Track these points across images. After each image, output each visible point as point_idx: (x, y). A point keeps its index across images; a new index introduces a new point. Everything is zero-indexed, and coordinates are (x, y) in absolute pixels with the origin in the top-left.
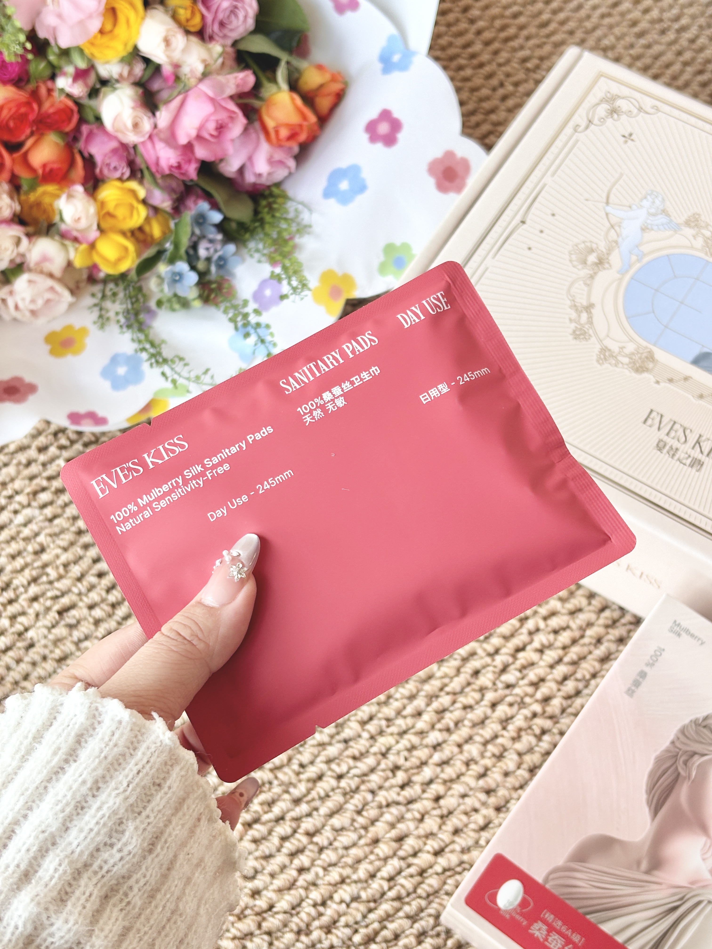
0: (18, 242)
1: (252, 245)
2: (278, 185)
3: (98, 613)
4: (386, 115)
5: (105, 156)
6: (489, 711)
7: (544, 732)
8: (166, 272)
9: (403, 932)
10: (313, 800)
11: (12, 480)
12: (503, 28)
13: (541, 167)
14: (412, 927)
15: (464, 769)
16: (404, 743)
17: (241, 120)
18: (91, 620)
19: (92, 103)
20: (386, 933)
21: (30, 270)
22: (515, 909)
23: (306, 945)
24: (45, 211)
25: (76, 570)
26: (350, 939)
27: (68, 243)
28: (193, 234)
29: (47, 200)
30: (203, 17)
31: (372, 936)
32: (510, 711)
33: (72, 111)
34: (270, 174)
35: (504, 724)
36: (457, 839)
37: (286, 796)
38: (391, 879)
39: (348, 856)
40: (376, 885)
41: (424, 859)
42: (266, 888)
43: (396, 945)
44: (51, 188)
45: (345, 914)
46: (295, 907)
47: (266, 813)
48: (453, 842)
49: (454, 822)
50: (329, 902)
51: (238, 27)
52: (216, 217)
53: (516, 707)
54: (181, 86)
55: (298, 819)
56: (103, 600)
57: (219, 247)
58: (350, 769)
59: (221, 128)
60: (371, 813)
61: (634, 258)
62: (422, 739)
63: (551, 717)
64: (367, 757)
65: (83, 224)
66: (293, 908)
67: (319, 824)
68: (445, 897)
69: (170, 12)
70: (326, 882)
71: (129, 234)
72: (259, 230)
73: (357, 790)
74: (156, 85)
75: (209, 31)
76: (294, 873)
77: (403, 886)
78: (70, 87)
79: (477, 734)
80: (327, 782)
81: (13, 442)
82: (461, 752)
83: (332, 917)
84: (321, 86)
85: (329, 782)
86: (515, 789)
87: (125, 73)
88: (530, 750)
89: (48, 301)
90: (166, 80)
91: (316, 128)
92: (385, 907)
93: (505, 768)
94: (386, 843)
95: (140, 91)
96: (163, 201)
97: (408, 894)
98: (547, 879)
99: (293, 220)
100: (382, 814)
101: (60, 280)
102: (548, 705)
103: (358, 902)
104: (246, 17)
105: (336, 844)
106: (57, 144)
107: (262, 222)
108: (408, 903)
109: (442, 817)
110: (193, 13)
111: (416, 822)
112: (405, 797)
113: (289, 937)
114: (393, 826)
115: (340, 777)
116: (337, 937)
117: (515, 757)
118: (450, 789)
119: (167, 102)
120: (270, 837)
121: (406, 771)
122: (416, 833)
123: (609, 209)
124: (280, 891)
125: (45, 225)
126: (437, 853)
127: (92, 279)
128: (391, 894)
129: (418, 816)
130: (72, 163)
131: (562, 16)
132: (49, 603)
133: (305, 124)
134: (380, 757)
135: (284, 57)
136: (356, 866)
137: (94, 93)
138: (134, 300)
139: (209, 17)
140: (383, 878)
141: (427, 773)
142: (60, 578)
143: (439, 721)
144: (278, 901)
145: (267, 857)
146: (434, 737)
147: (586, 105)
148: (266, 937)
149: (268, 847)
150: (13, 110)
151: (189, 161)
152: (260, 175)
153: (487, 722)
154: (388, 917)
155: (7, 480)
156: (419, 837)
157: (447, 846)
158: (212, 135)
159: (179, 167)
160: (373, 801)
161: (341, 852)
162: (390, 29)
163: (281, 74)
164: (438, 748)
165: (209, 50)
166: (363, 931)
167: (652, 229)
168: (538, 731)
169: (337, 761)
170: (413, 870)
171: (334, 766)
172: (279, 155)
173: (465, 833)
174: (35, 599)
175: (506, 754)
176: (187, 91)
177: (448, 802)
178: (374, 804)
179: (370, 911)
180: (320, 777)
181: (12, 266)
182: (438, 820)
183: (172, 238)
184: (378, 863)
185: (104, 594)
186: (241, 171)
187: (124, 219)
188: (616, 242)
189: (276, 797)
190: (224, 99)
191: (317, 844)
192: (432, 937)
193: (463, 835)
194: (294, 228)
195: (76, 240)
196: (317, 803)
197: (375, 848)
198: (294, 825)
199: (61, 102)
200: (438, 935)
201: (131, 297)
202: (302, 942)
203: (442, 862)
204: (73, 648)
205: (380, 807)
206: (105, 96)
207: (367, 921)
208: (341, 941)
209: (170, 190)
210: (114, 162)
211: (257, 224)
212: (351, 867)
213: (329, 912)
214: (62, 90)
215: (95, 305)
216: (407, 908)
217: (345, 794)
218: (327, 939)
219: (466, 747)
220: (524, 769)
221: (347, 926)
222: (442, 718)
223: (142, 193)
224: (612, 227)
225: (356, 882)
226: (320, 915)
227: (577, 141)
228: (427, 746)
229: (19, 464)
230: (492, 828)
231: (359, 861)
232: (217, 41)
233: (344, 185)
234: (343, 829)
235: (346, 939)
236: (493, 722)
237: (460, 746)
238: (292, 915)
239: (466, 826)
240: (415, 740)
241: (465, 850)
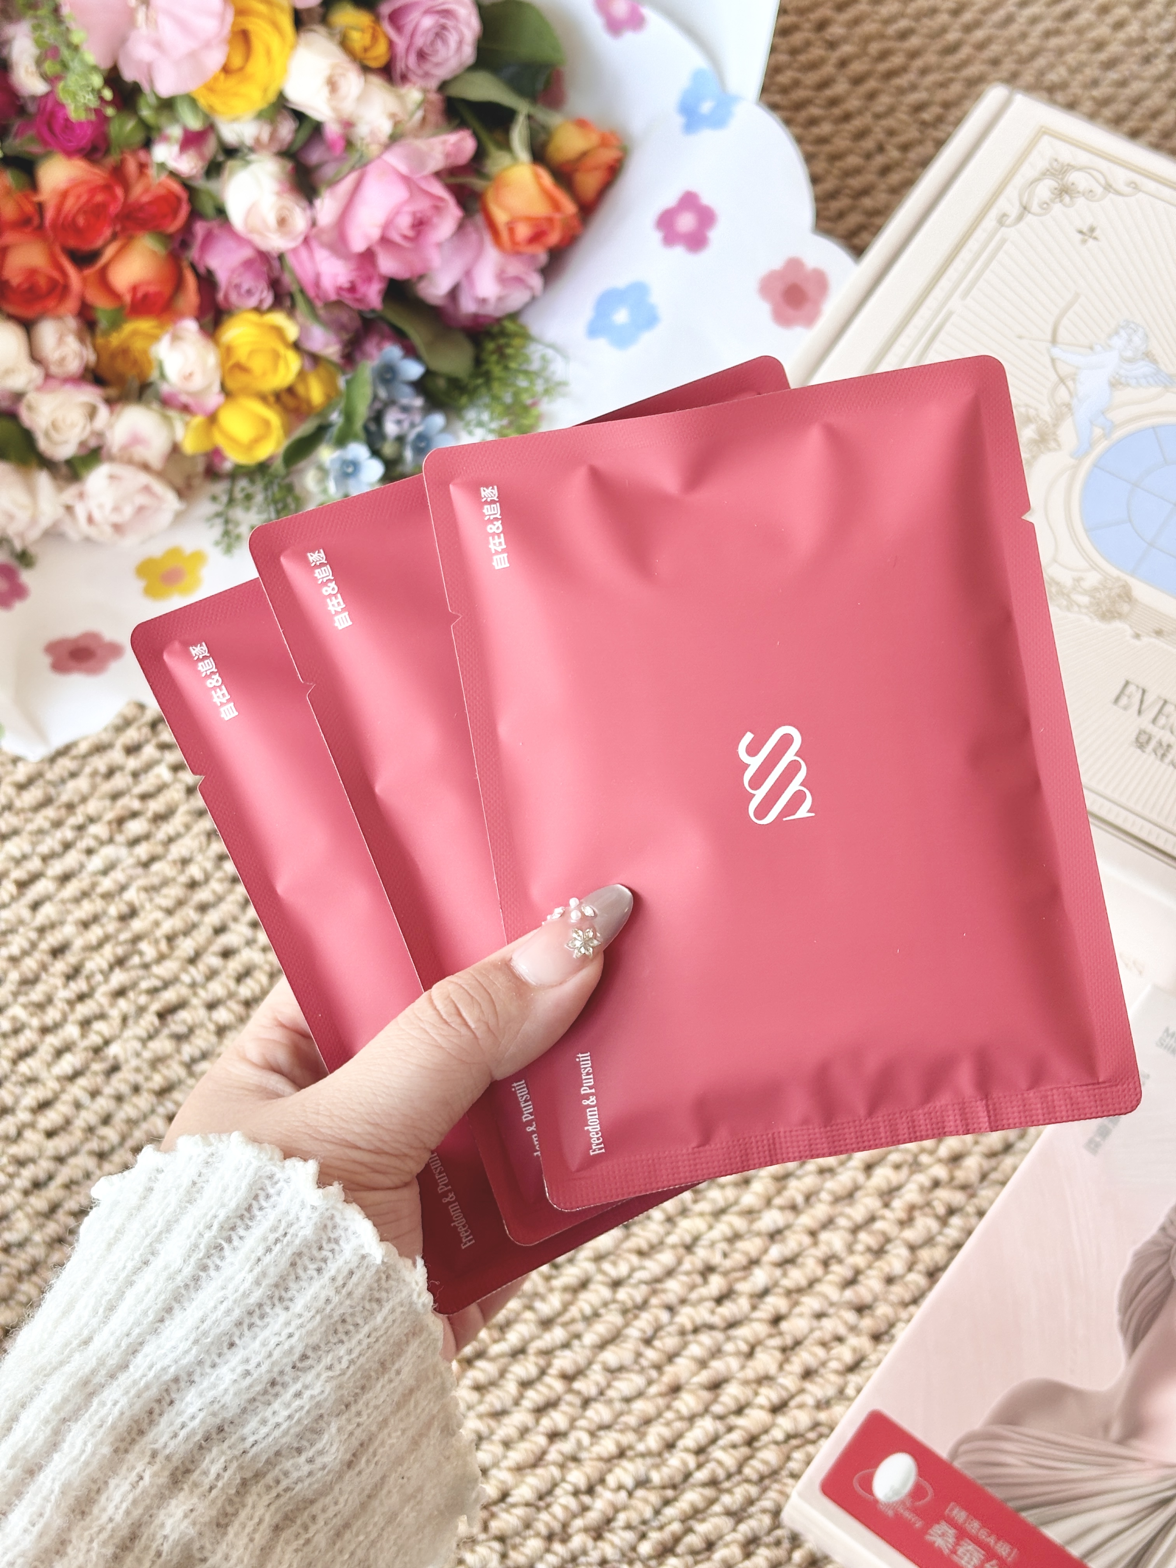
0: (92, 413)
1: (471, 415)
2: (514, 316)
3: (222, 1015)
4: (689, 201)
5: (233, 271)
6: (861, 1177)
7: (951, 1211)
8: (333, 461)
9: (721, 1537)
10: (573, 1321)
11: (84, 799)
12: (884, 55)
13: (945, 283)
14: (734, 1530)
15: (819, 1271)
16: (722, 1228)
17: (453, 212)
18: (212, 1027)
19: (211, 186)
20: (693, 1540)
21: (111, 459)
22: (902, 1502)
23: (562, 1558)
24: (135, 363)
25: (186, 946)
26: (634, 1549)
27: (173, 414)
28: (375, 397)
29: (138, 345)
30: (391, 44)
31: (669, 1545)
32: (895, 1178)
33: (178, 199)
34: (500, 299)
35: (886, 1198)
36: (808, 1385)
37: (528, 1315)
38: (700, 1451)
39: (629, 1412)
40: (676, 1461)
41: (754, 1418)
42: (496, 1464)
43: (709, 1559)
44: (144, 325)
45: (625, 1508)
46: (544, 1496)
47: (495, 1341)
48: (802, 1391)
49: (804, 1358)
50: (599, 1489)
51: (447, 60)
52: (413, 370)
53: (905, 1171)
54: (354, 157)
55: (548, 1353)
56: (231, 995)
57: (417, 418)
58: (633, 1270)
59: (420, 225)
60: (668, 1342)
61: (1098, 432)
62: (752, 1222)
63: (964, 1187)
64: (660, 1251)
65: (197, 383)
66: (541, 1498)
67: (582, 1361)
68: (790, 1481)
69: (338, 37)
70: (594, 1455)
71: (272, 399)
72: (483, 390)
73: (643, 1305)
74: (315, 156)
75: (400, 66)
76: (542, 1441)
77: (720, 1463)
78: (175, 160)
79: (842, 1214)
80: (596, 1291)
81: (85, 738)
82: (815, 1244)
83: (604, 1513)
84: (584, 155)
85: (598, 1293)
86: (905, 1305)
87: (265, 136)
88: (929, 1241)
89: (141, 509)
90: (330, 147)
91: (575, 223)
92: (691, 1497)
93: (887, 1269)
94: (693, 1392)
95: (289, 165)
96: (327, 345)
97: (729, 1476)
98: (955, 1453)
99: (537, 374)
100: (685, 1345)
101: (161, 475)
102: (959, 1167)
103: (647, 1489)
104: (460, 43)
105: (611, 1393)
106: (154, 253)
107: (488, 377)
108: (729, 1491)
109: (784, 1350)
110: (374, 38)
111: (742, 1359)
112: (724, 1318)
113: (533, 1545)
114: (703, 1364)
115: (616, 1284)
116: (613, 1545)
117: (904, 1252)
118: (796, 1304)
119: (333, 183)
120: (502, 1382)
121: (725, 1274)
122: (740, 1375)
123: (1056, 352)
124: (519, 1469)
125: (135, 385)
126: (777, 1409)
127: (212, 472)
128: (701, 1476)
129: (744, 1348)
130: (179, 284)
131: (979, 35)
132: (143, 1000)
133: (557, 216)
134: (681, 1251)
135: (523, 108)
136: (642, 1429)
137: (214, 169)
138: (280, 506)
139: (401, 43)
140: (687, 1450)
141: (760, 1277)
142: (161, 958)
143: (779, 1192)
144: (517, 1486)
145: (498, 1415)
146: (771, 1219)
147: (1019, 180)
148: (496, 1545)
149: (499, 1397)
150: (84, 198)
151: (369, 280)
152: (483, 301)
153: (859, 1194)
154: (696, 1513)
155: (76, 799)
156: (746, 1383)
157: (792, 1397)
158: (405, 237)
159: (352, 289)
160: (671, 1323)
161: (618, 1406)
162: (697, 60)
163: (518, 135)
164: (778, 1237)
165: (401, 98)
166: (655, 1536)
167: (1128, 385)
168: (941, 1210)
169: (612, 1258)
170: (736, 1436)
171: (606, 1266)
172: (515, 268)
173: (822, 1376)
174: (121, 993)
175: (889, 1247)
176: (365, 165)
177: (793, 1326)
178: (672, 1329)
179: (667, 1502)
180: (584, 1284)
181: (83, 452)
182: (778, 1355)
183: (342, 405)
184: (679, 1425)
185: (232, 984)
186: (454, 294)
187: (264, 374)
188: (1068, 406)
189: (512, 1316)
190: (425, 178)
191: (578, 1393)
192: (768, 1546)
193: (819, 1380)
194: (539, 386)
195: (185, 409)
196: (579, 1327)
197: (675, 1399)
198: (542, 1362)
199: (160, 184)
200: (778, 1543)
201: (275, 502)
202: (556, 1554)
203: (785, 1423)
204: (182, 1072)
205: (683, 1333)
206: (232, 174)
207: (662, 1519)
208: (618, 1552)
209: (338, 327)
210: (247, 282)
211: (480, 381)
212: (636, 1430)
213: (600, 1505)
214: (162, 166)
215: (218, 515)
216: (726, 1499)
217: (625, 1312)
218: (595, 1548)
219: (824, 1236)
220: (919, 1272)
221: (629, 1527)
222: (784, 1188)
223: (292, 332)
224: (1062, 380)
225: (643, 1455)
226: (585, 1509)
227: (1003, 241)
228: (759, 1234)
229: (94, 774)
230: (866, 1368)
231: (647, 1422)
232: (415, 84)
233: (621, 316)
234: (621, 1369)
235: (626, 1548)
236: (867, 1195)
237: (813, 1234)
238: (538, 1509)
239: (824, 1364)
240: (740, 1224)
241: (822, 1405)
